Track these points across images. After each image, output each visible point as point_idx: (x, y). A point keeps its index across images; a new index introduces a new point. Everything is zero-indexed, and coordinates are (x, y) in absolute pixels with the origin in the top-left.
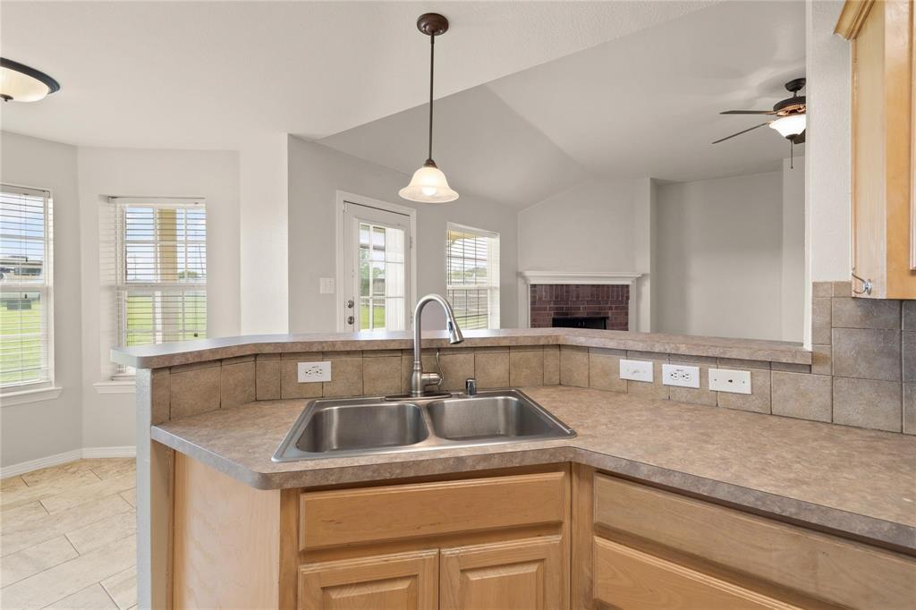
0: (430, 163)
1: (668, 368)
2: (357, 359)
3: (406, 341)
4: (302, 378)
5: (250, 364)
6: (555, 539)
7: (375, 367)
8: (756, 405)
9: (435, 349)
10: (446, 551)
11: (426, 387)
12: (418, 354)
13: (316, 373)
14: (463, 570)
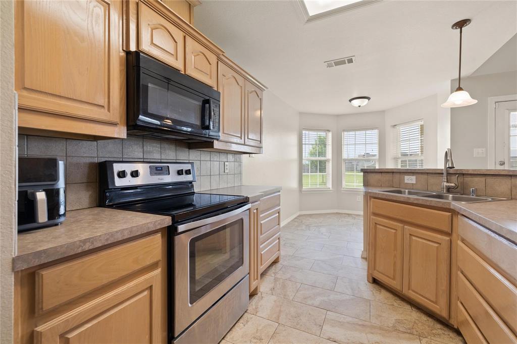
2: (425, 176)
3: (440, 169)
4: (406, 181)
5: (391, 175)
6: (448, 238)
7: (433, 180)
10: (406, 227)
11: (449, 190)
12: (445, 174)
13: (410, 180)
14: (410, 234)
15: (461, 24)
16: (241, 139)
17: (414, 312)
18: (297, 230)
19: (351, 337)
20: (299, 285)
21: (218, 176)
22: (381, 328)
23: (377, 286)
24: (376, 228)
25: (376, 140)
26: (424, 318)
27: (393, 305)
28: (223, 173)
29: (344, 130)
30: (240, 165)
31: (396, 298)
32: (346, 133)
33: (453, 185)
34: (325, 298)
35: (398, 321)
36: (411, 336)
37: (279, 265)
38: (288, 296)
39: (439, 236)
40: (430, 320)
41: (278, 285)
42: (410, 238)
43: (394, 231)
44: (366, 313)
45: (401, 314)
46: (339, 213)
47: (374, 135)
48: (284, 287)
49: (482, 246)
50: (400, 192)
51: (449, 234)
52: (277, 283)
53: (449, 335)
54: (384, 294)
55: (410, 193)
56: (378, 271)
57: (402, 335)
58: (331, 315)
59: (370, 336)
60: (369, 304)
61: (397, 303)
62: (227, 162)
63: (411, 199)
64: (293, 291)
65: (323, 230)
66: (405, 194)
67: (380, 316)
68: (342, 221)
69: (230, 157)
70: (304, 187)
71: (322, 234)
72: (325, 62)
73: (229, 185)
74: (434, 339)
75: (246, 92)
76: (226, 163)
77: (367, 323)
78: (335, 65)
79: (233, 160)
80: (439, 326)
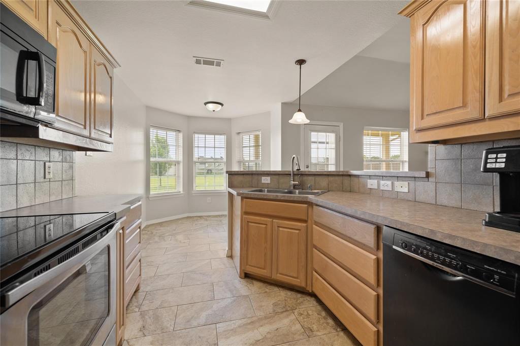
0: (300, 110)
1: (382, 182)
2: (277, 177)
3: (288, 171)
4: (263, 182)
5: (251, 176)
6: (304, 225)
7: (283, 180)
8: (411, 197)
9: (299, 174)
10: (274, 220)
11: (295, 186)
12: (292, 175)
13: (266, 180)
14: (278, 227)
15: (301, 62)
16: (85, 128)
17: (281, 291)
18: (149, 243)
19: (247, 340)
20: (175, 308)
21: (32, 185)
22: (266, 318)
23: (249, 280)
24: (248, 226)
25: (224, 145)
26: (289, 293)
27: (266, 292)
28: (42, 180)
29: (195, 133)
30: (71, 167)
31: (266, 284)
32: (196, 135)
33: (297, 183)
34: (209, 312)
35: (275, 305)
36: (288, 313)
37: (141, 294)
38: (167, 328)
39: (299, 224)
40: (293, 293)
41: (149, 320)
42: (278, 229)
43: (264, 226)
44: (250, 309)
45: (274, 297)
46: (190, 217)
47: (221, 140)
48: (157, 318)
49: (338, 226)
50: (261, 191)
51: (305, 221)
52: (147, 317)
53: (307, 299)
54: (257, 284)
55: (268, 191)
56: (250, 265)
57: (281, 316)
58: (221, 327)
59: (261, 329)
60: (249, 300)
61: (269, 289)
62: (50, 162)
63: (279, 197)
64: (170, 319)
65: (180, 237)
66: (265, 192)
67: (261, 306)
68: (196, 224)
69: (55, 154)
70: (152, 192)
71: (180, 242)
72: (194, 57)
73: (53, 198)
74: (300, 307)
75: (93, 63)
76: (47, 164)
77: (254, 319)
78: (203, 64)
79: (60, 159)
80: (299, 295)
